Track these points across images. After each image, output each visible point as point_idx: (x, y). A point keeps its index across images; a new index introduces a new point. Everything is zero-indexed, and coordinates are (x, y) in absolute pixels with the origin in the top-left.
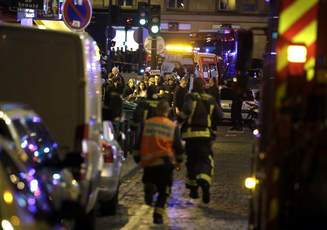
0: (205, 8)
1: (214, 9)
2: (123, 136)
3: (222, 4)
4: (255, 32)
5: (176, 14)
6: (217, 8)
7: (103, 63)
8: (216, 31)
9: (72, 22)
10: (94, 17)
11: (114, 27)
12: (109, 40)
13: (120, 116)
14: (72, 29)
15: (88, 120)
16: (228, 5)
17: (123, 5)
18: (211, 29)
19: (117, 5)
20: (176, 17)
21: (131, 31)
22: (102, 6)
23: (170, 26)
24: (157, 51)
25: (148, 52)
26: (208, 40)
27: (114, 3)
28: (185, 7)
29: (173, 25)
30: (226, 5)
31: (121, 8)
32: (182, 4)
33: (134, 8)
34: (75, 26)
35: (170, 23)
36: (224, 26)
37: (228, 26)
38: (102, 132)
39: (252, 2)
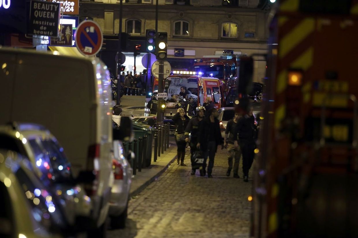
0: (209, 35)
1: (217, 37)
2: (133, 155)
3: (224, 32)
4: (256, 58)
5: (181, 41)
6: (219, 36)
7: (113, 86)
8: (219, 57)
9: (84, 48)
10: (105, 44)
11: (123, 53)
12: (118, 64)
13: (129, 136)
14: (84, 54)
15: (99, 140)
16: (231, 32)
17: (132, 32)
18: (214, 55)
19: (126, 33)
20: (182, 44)
21: (139, 57)
22: (112, 33)
23: (176, 52)
24: (164, 75)
25: (155, 76)
26: (211, 65)
27: (123, 31)
28: (190, 35)
29: (178, 51)
30: (228, 33)
31: (130, 35)
32: (187, 31)
33: (142, 35)
34: (87, 52)
35: (176, 49)
36: (227, 52)
37: (230, 52)
38: (112, 151)
39: (252, 30)
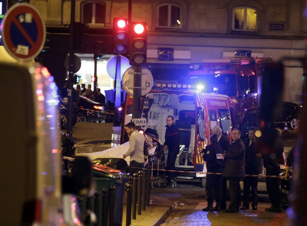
0: (212, 27)
1: (226, 29)
2: (93, 217)
3: (237, 21)
4: (286, 63)
5: (169, 36)
6: (229, 28)
7: (62, 107)
8: (229, 61)
9: (16, 47)
10: (49, 40)
11: (77, 55)
12: (69, 73)
13: (88, 187)
14: (16, 57)
15: (41, 193)
16: (246, 23)
17: (91, 22)
18: (221, 58)
19: (82, 22)
20: (170, 40)
21: (103, 61)
22: (60, 24)
23: (161, 53)
24: (142, 90)
25: (128, 91)
26: (216, 75)
27: (77, 20)
28: (182, 26)
29: (165, 52)
30: (243, 23)
31: (88, 26)
32: (178, 21)
33: (107, 26)
34: (21, 53)
35: (160, 49)
36: (240, 54)
37: (246, 54)
38: (61, 211)
39: (280, 19)
